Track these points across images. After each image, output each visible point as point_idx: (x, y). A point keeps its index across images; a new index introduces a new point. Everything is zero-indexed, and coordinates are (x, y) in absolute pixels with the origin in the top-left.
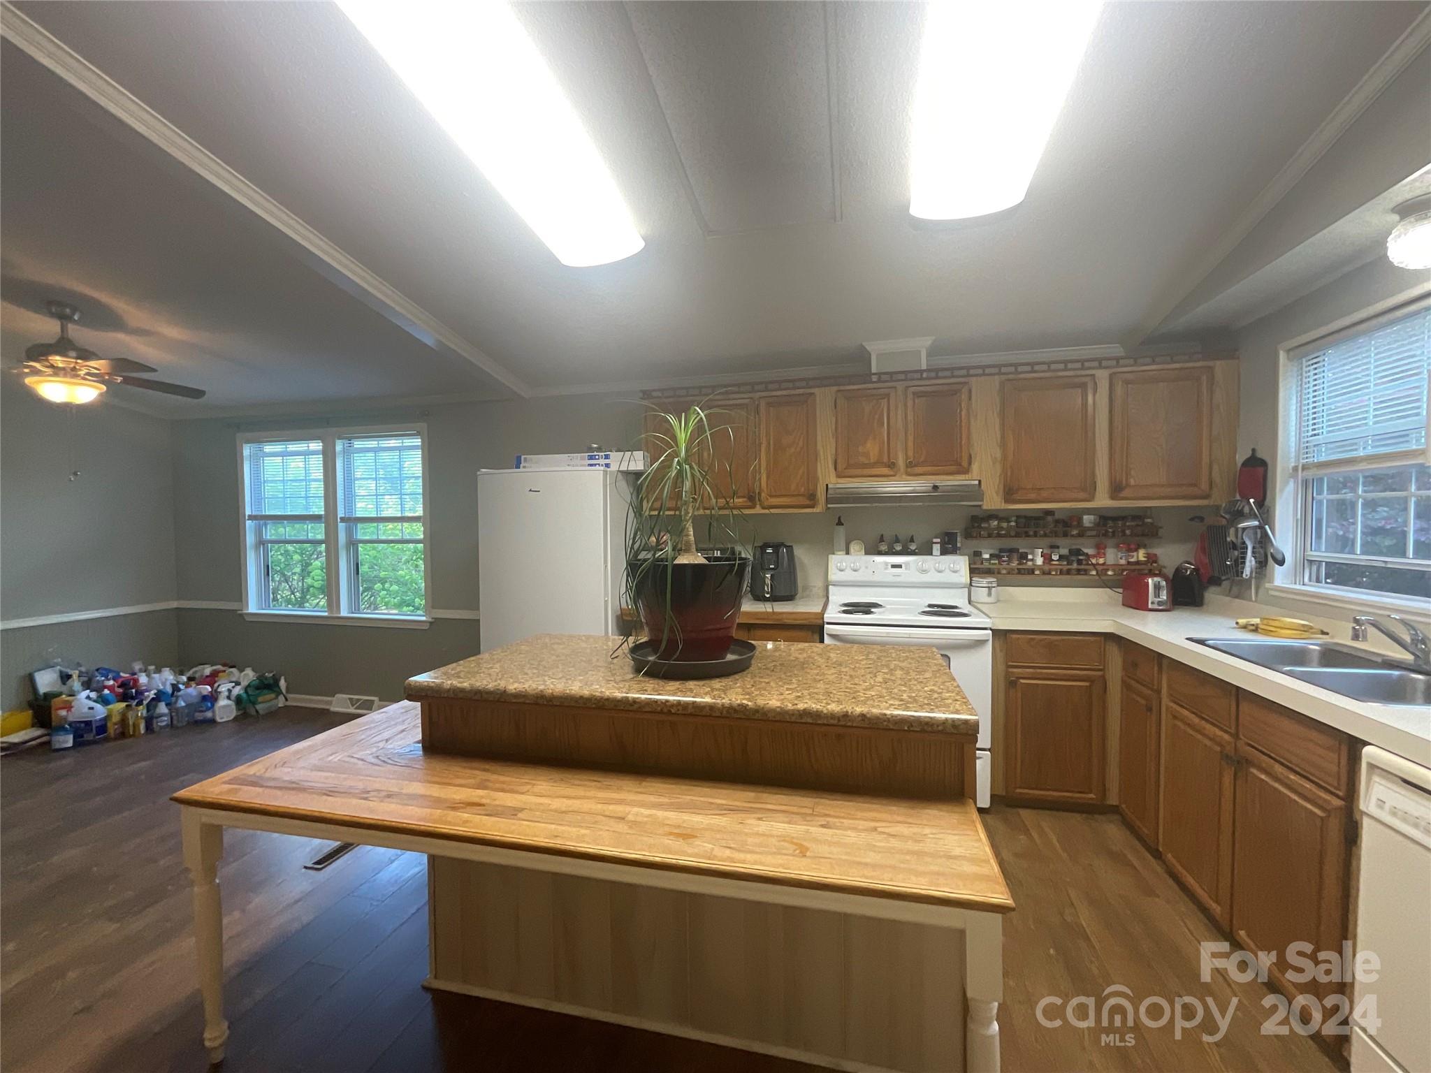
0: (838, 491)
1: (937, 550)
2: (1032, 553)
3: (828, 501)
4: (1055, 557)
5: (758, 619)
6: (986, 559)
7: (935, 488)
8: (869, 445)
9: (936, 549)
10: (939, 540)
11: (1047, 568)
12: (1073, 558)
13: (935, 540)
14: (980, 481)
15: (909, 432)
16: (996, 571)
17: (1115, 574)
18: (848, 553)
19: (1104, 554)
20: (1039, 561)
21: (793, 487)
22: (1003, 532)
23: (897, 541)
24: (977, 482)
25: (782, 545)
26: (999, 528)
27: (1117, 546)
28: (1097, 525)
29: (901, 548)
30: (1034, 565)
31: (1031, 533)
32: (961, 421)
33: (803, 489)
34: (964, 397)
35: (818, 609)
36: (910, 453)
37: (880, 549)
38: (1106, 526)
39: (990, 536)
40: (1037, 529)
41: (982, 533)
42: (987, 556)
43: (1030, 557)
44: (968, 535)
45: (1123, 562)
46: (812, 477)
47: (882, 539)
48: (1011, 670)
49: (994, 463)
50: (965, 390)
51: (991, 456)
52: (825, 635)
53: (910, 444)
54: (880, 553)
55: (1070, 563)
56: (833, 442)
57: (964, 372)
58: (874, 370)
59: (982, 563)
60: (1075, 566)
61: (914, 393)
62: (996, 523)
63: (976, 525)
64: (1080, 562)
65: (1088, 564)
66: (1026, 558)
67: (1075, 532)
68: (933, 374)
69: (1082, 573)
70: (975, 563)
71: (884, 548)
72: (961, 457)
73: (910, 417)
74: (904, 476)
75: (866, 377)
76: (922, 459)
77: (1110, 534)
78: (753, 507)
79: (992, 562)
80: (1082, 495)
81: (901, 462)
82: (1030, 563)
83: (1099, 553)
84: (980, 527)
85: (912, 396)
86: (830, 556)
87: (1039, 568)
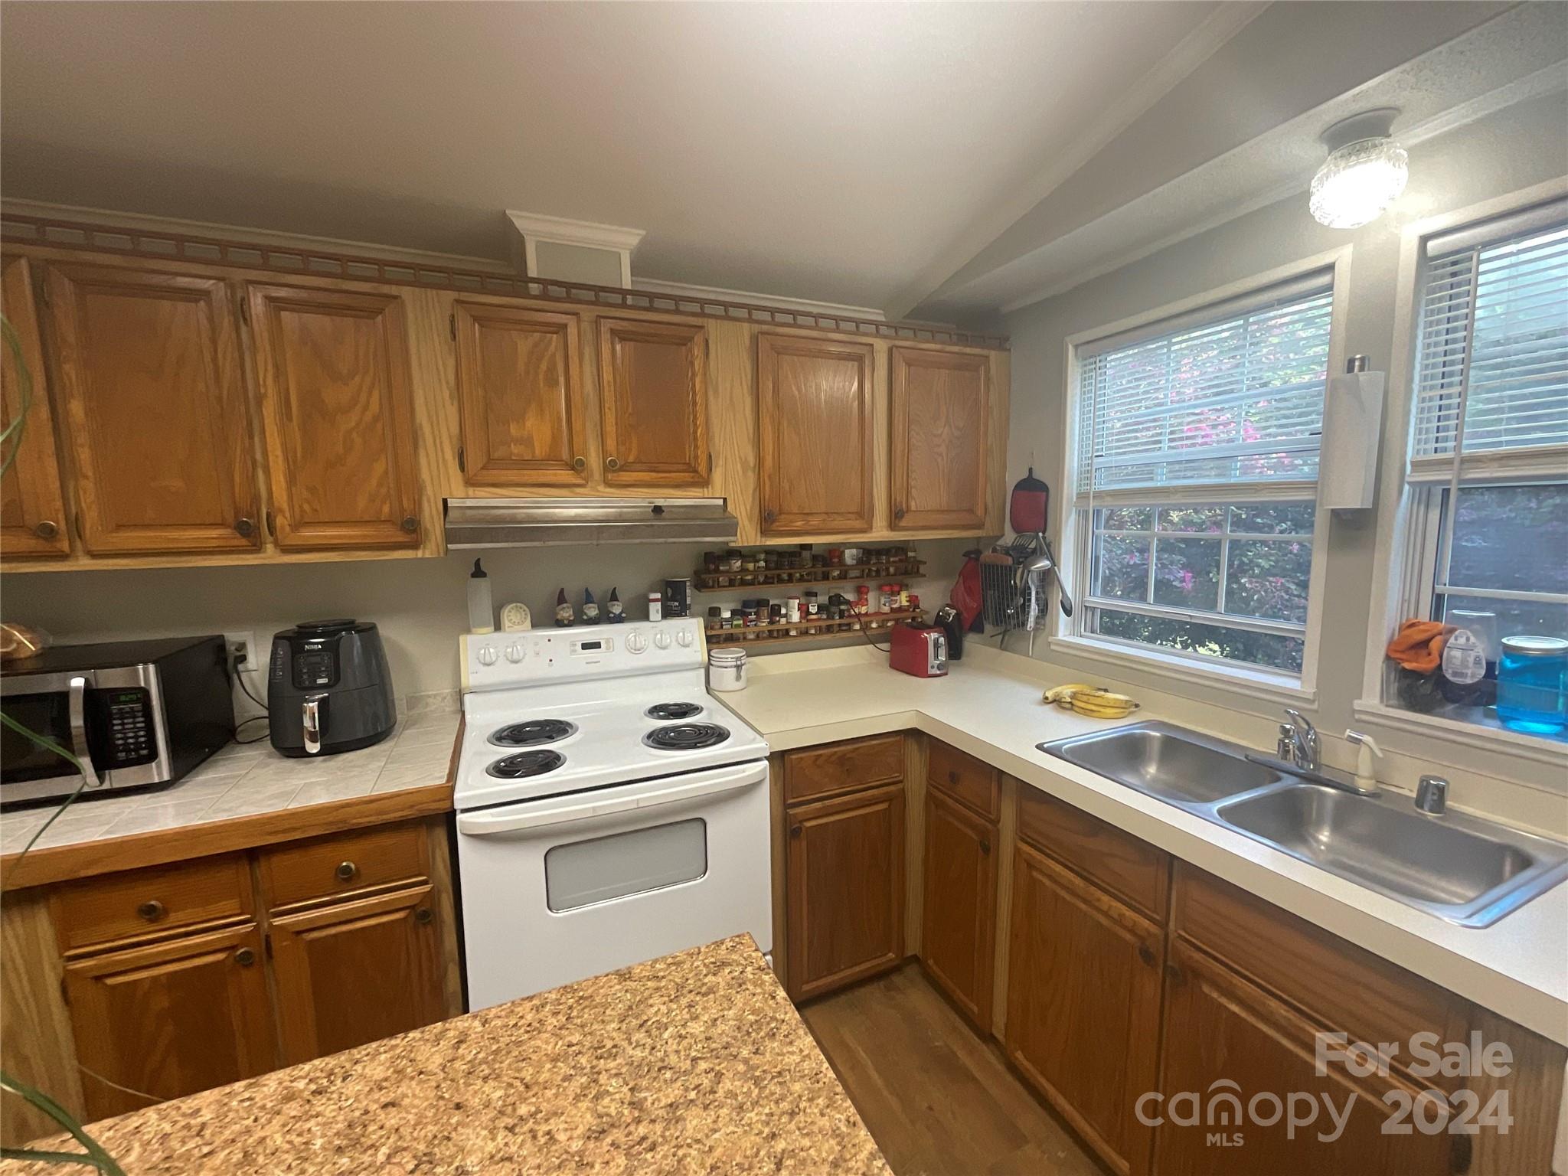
0: (469, 512)
1: (658, 612)
2: (787, 605)
3: (450, 536)
4: (813, 609)
5: (276, 833)
6: (727, 620)
7: (658, 510)
8: (530, 422)
9: (655, 609)
10: (658, 596)
11: (805, 624)
12: (833, 609)
13: (653, 596)
14: (725, 500)
15: (607, 405)
16: (741, 637)
17: (879, 626)
18: (498, 627)
19: (867, 600)
20: (796, 617)
21: (362, 502)
22: (749, 577)
23: (589, 598)
24: (721, 502)
25: (350, 626)
26: (743, 570)
27: (880, 588)
28: (860, 562)
29: (597, 612)
30: (788, 623)
31: (785, 577)
32: (694, 393)
33: (386, 509)
34: (698, 351)
35: (437, 778)
36: (611, 444)
37: (559, 617)
38: (869, 563)
39: (732, 583)
40: (792, 571)
41: (721, 579)
42: (727, 615)
43: (783, 611)
44: (700, 585)
45: (886, 609)
46: (408, 482)
47: (561, 599)
48: (792, 812)
49: (744, 472)
50: (698, 339)
51: (740, 458)
52: (460, 837)
53: (610, 427)
54: (560, 624)
55: (830, 617)
56: (452, 411)
57: (695, 307)
58: (532, 272)
59: (722, 626)
60: (837, 620)
61: (613, 331)
62: (739, 563)
63: (712, 567)
64: (842, 615)
65: (850, 616)
66: (779, 614)
67: (836, 573)
68: (645, 302)
69: (844, 628)
70: (712, 628)
71: (566, 613)
72: (696, 457)
73: (607, 376)
74: (601, 488)
75: (517, 281)
76: (631, 459)
77: (874, 574)
78: (257, 548)
79: (735, 623)
80: (858, 524)
81: (594, 461)
82: (783, 620)
83: (860, 600)
84: (717, 570)
85: (609, 336)
86: (462, 638)
87: (796, 626)
